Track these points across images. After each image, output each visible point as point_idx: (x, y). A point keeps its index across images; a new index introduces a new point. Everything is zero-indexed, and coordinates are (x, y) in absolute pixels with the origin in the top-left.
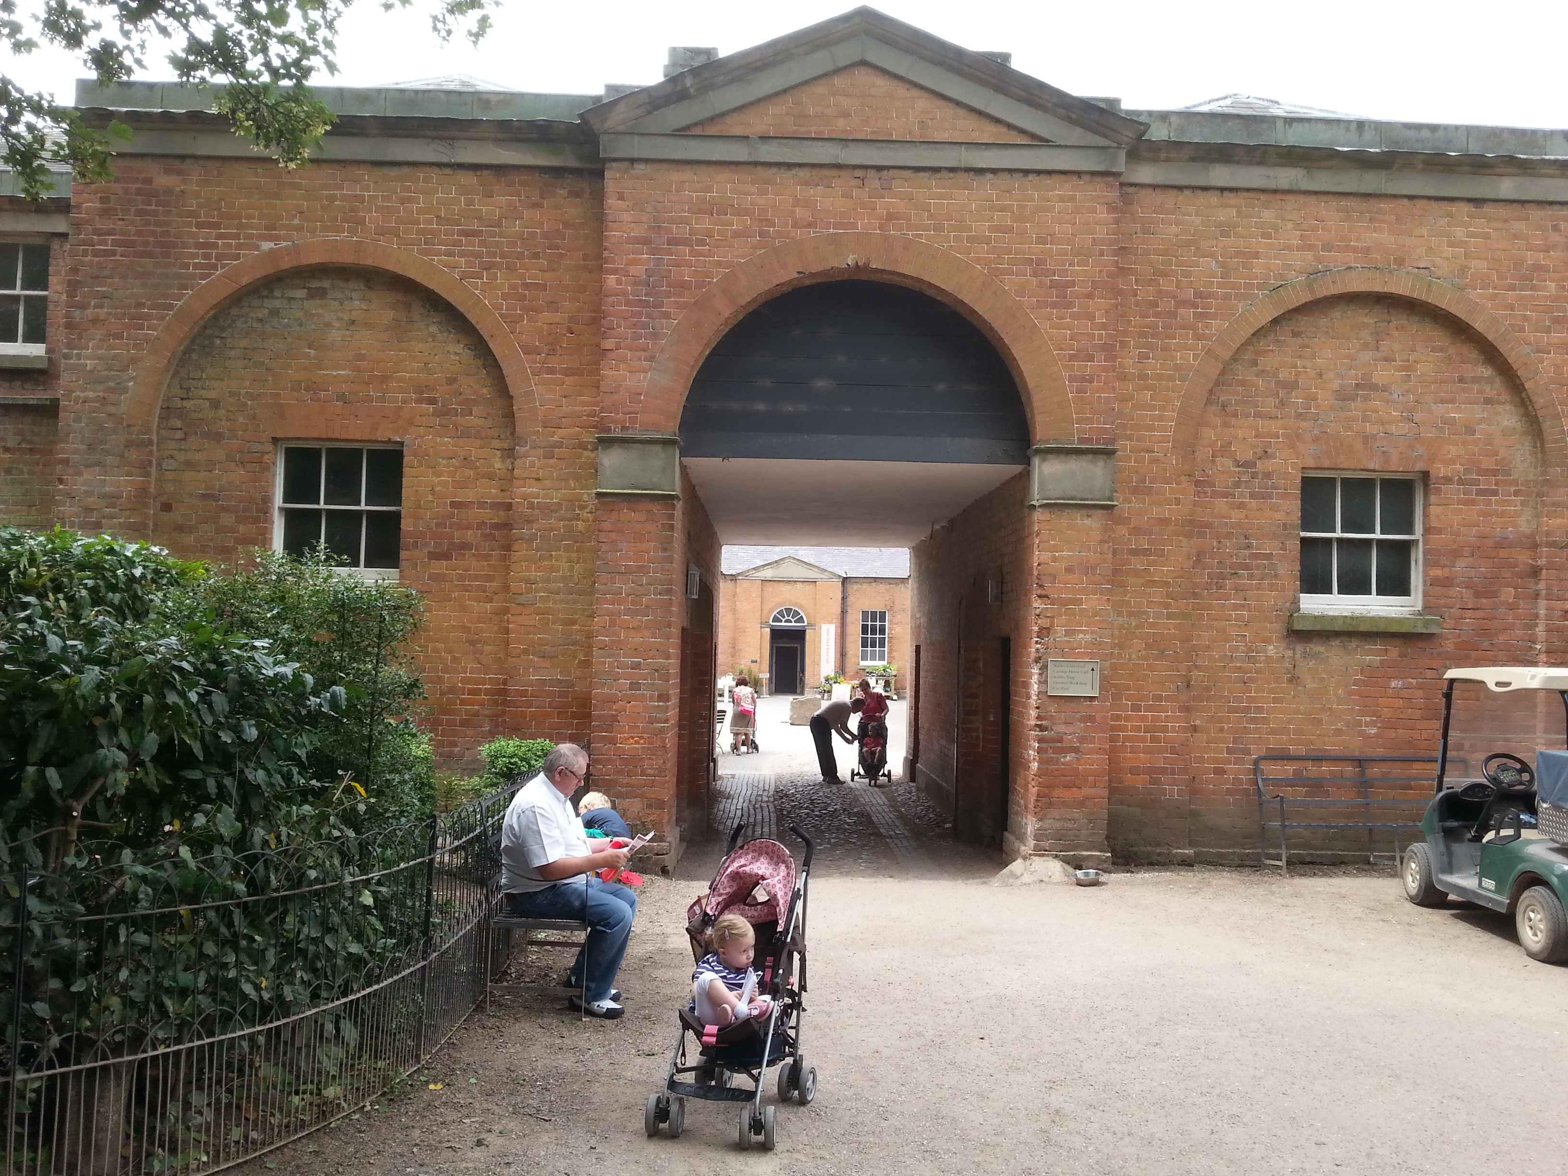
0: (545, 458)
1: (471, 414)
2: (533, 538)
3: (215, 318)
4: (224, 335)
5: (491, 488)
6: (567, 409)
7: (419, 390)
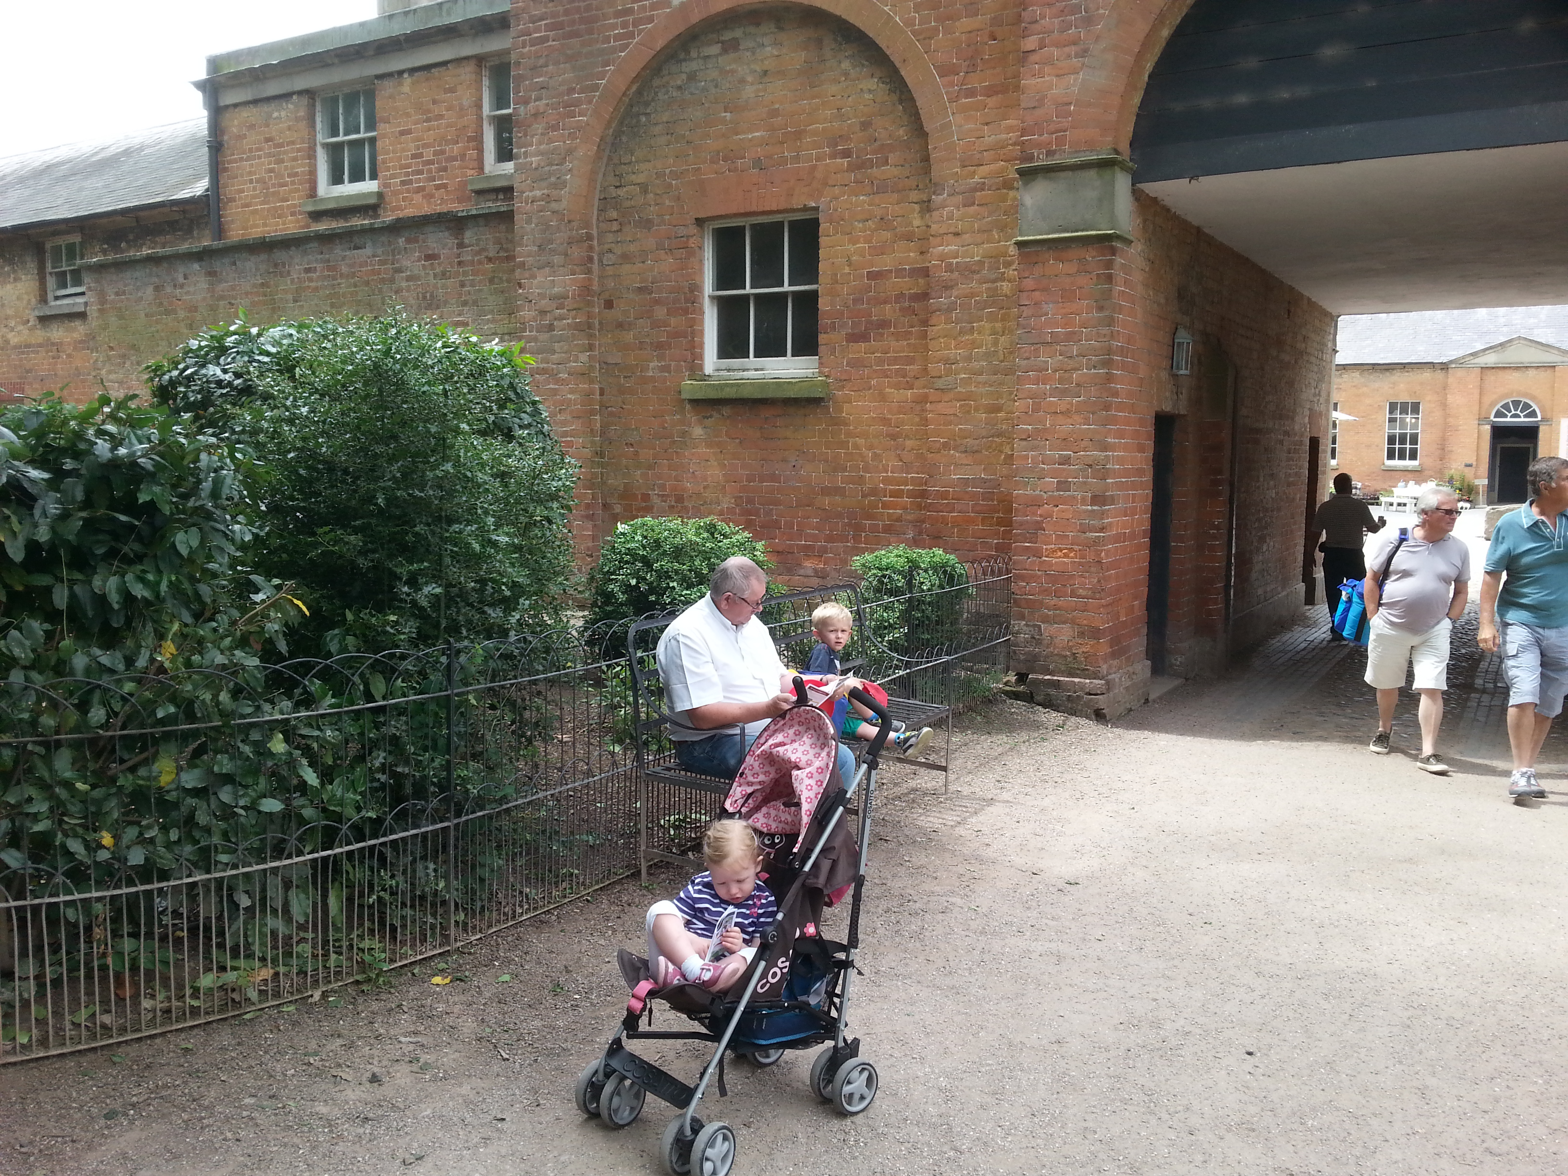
0: (964, 206)
1: (886, 163)
2: (950, 309)
3: (639, 92)
4: (648, 111)
5: (910, 251)
6: (989, 140)
7: (833, 143)
